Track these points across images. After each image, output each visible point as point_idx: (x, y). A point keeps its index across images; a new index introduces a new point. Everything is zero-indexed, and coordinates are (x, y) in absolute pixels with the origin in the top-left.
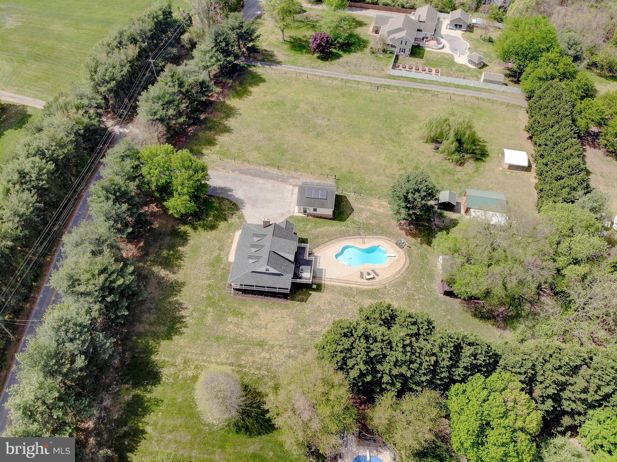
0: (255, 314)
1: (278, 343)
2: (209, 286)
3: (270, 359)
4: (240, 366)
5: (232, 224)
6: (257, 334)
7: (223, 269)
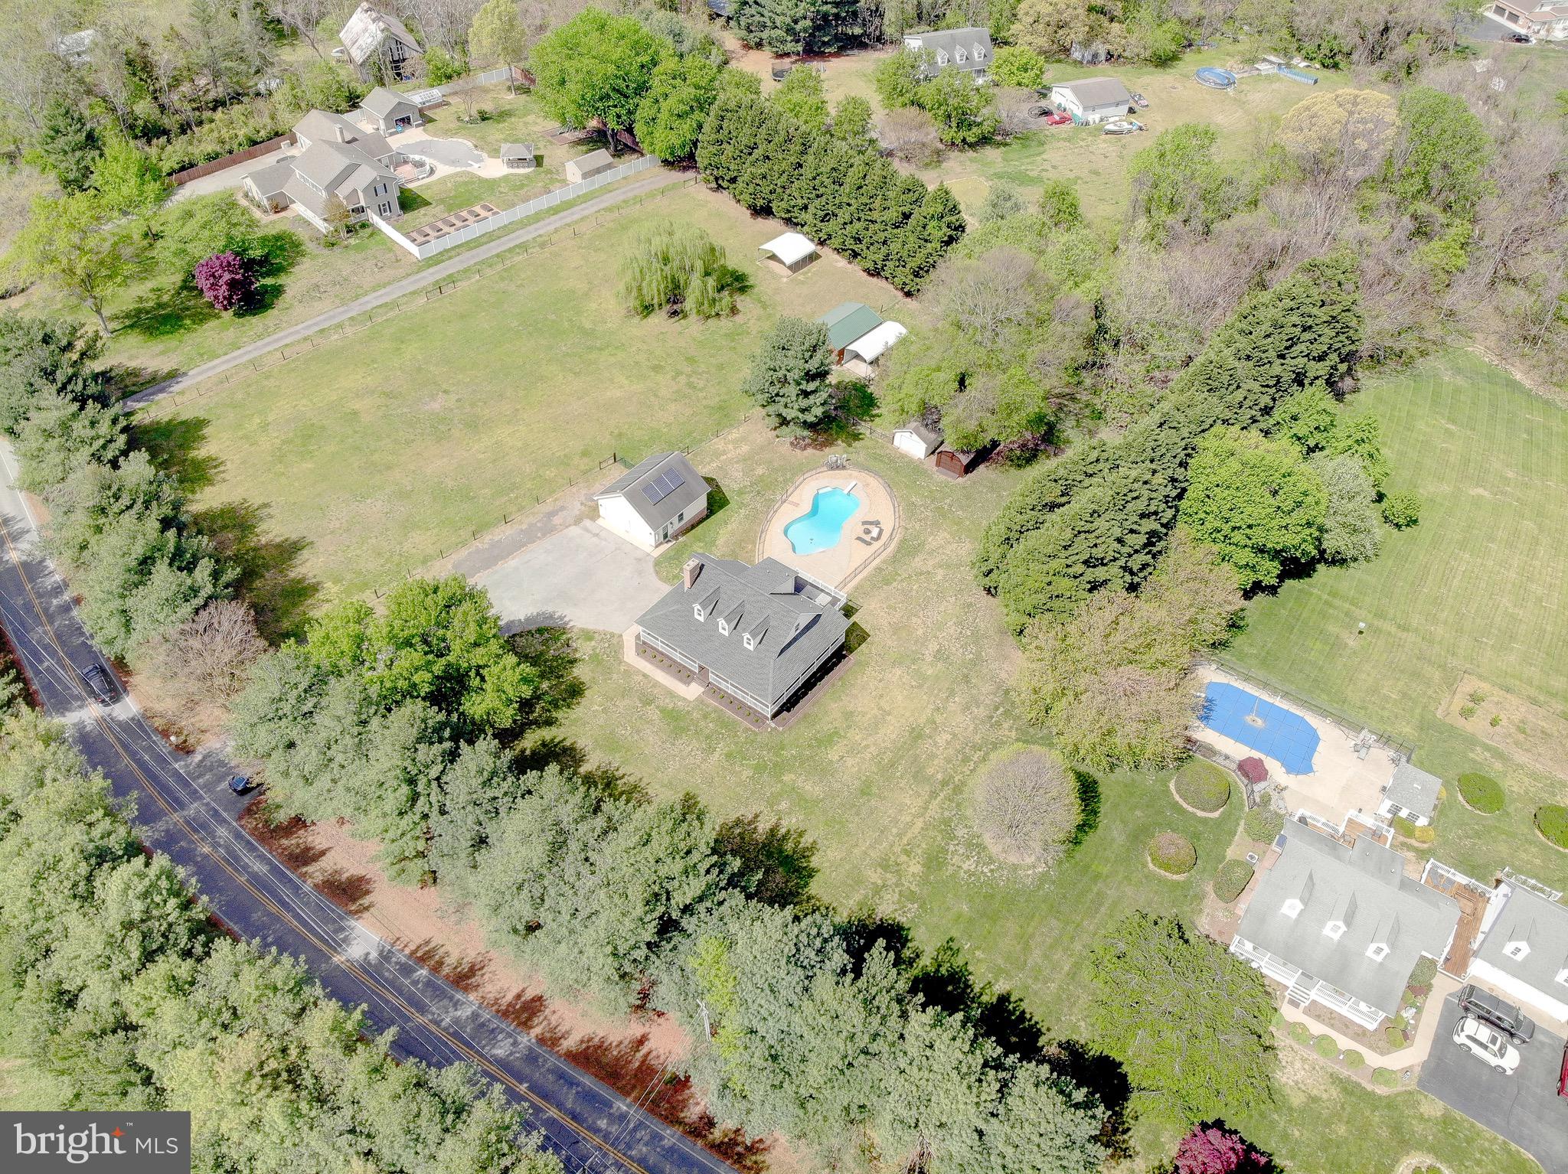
0: (848, 715)
1: (929, 711)
2: (729, 756)
3: (955, 735)
4: (944, 783)
5: (594, 657)
6: (891, 732)
7: (705, 717)
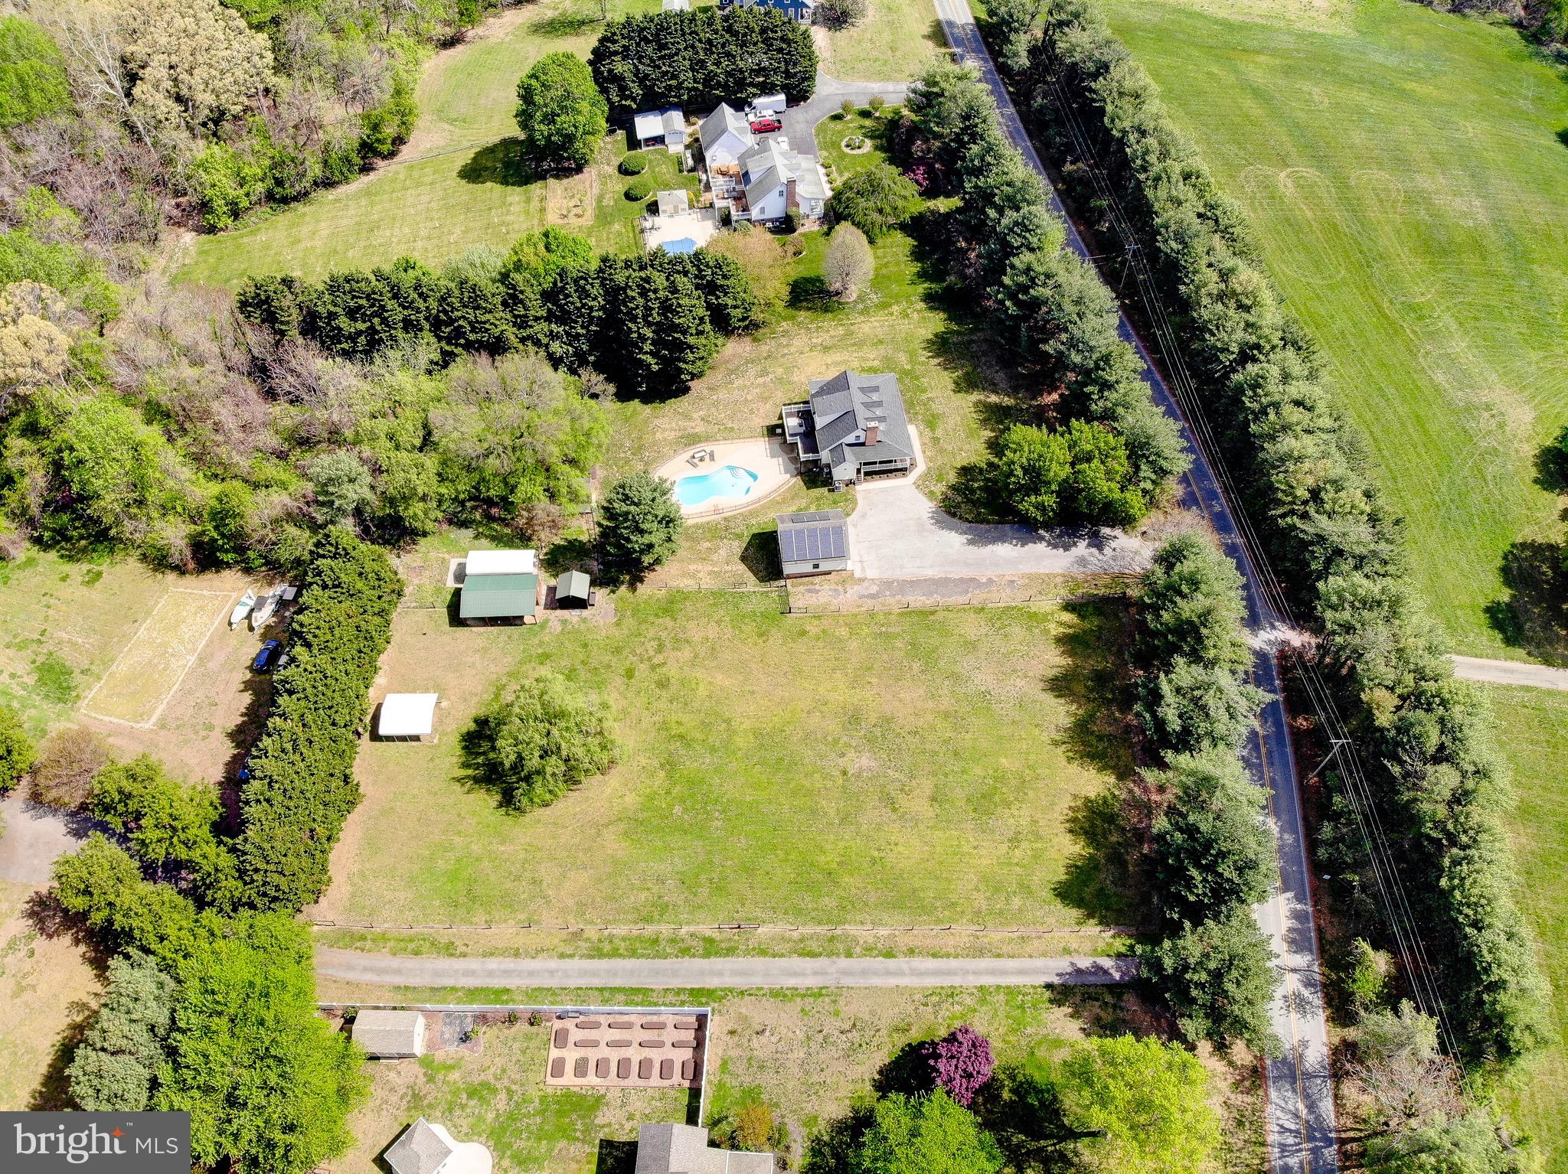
5: (940, 479)
